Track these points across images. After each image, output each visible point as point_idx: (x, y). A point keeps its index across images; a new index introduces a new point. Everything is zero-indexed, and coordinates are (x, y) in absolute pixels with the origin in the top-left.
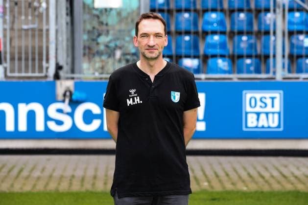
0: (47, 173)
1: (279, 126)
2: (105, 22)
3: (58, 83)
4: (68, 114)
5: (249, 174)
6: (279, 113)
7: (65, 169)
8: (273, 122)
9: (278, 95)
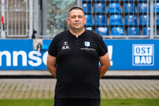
0: (30, 89)
1: (152, 63)
2: (59, 8)
3: (34, 40)
4: (40, 57)
5: (138, 89)
6: (152, 56)
7: (39, 87)
8: (149, 61)
9: (151, 47)
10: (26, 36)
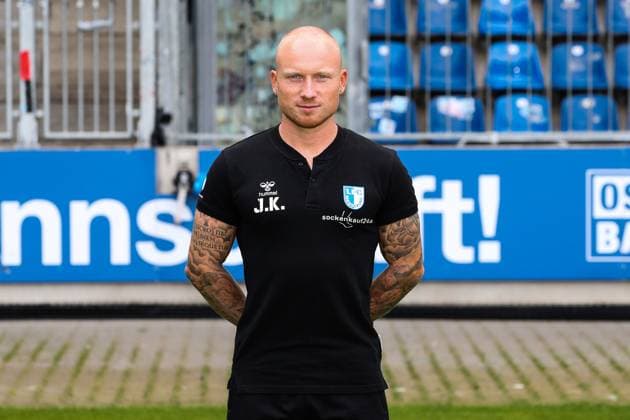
2: (267, 14)
3: (161, 153)
4: (184, 224)
5: (613, 363)
10: (126, 135)
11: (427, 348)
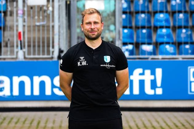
10: (50, 56)
11: (141, 120)
